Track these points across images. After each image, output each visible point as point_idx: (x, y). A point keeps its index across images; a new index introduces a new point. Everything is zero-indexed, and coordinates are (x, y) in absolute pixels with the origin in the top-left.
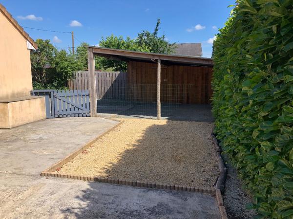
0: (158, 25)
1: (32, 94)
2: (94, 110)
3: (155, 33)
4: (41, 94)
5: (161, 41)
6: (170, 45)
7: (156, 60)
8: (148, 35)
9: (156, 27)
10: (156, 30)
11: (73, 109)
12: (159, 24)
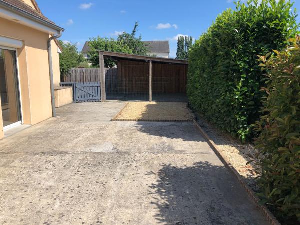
0: (135, 28)
1: (61, 86)
2: (104, 97)
3: (133, 35)
4: (67, 85)
5: (139, 42)
6: (146, 46)
7: (149, 61)
8: (127, 36)
9: (134, 29)
10: (134, 32)
11: (86, 96)
12: (137, 27)
